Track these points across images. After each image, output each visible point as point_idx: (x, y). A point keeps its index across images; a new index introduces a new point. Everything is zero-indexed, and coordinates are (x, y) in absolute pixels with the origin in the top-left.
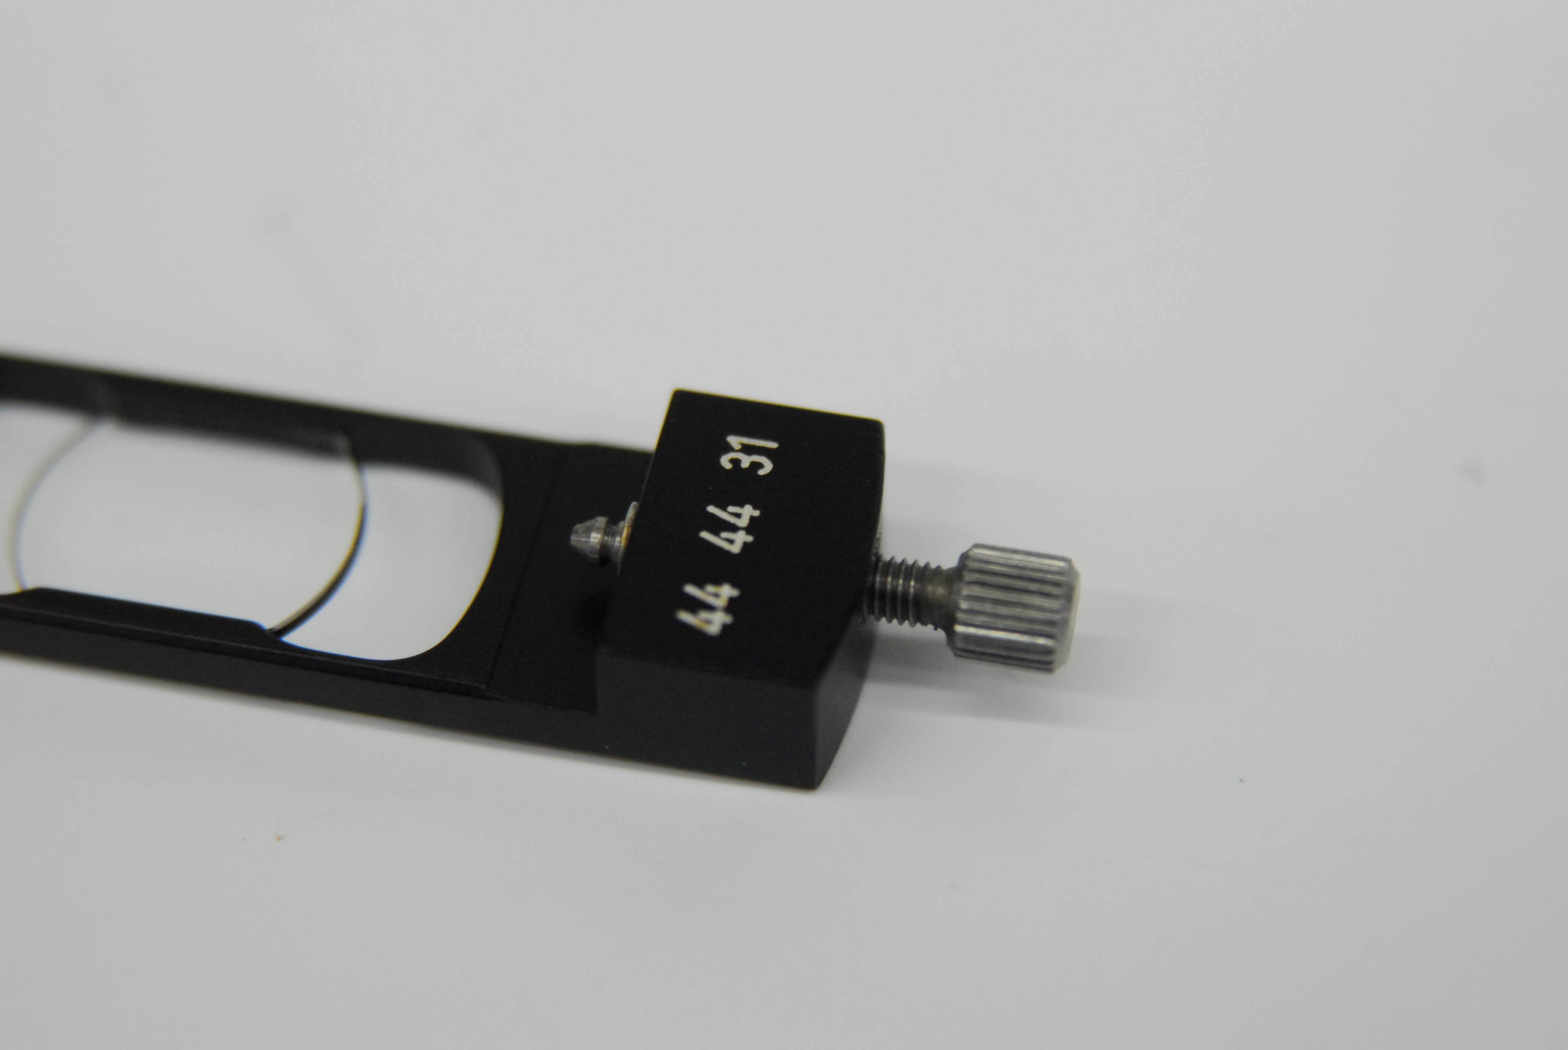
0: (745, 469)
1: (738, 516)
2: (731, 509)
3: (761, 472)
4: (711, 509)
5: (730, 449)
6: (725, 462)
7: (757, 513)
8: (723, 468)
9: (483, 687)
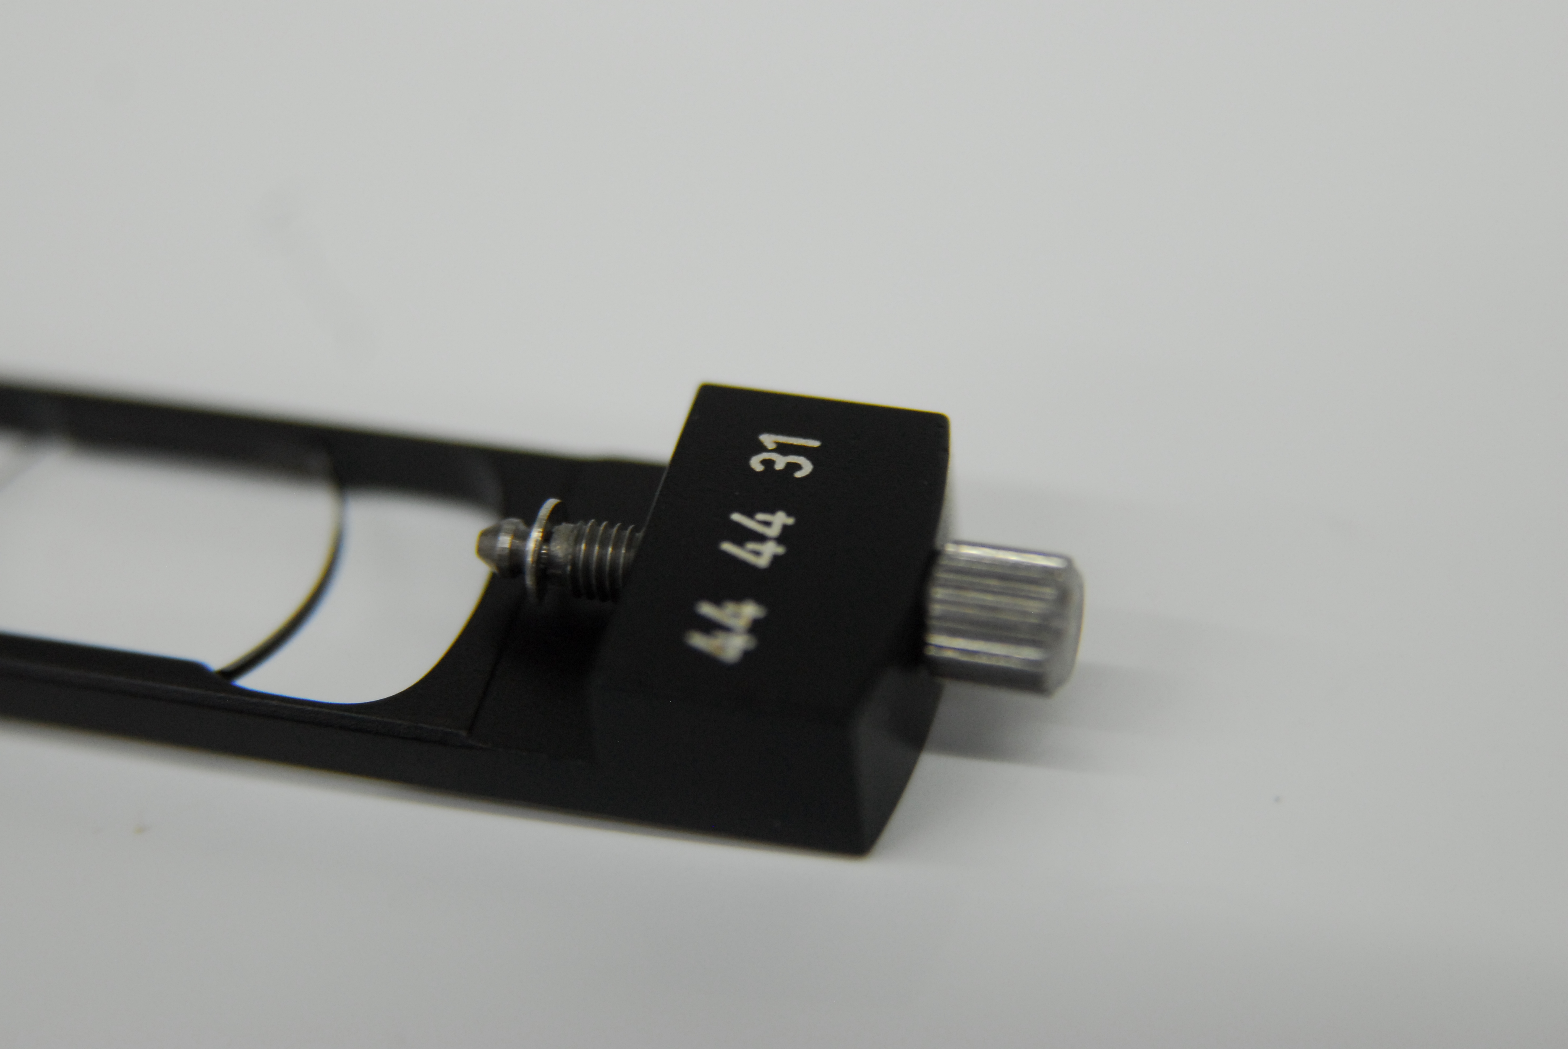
0: (780, 471)
1: (767, 524)
2: (761, 516)
3: (799, 474)
4: (736, 517)
5: (762, 448)
6: (756, 463)
7: (790, 521)
8: (752, 470)
9: (464, 733)
